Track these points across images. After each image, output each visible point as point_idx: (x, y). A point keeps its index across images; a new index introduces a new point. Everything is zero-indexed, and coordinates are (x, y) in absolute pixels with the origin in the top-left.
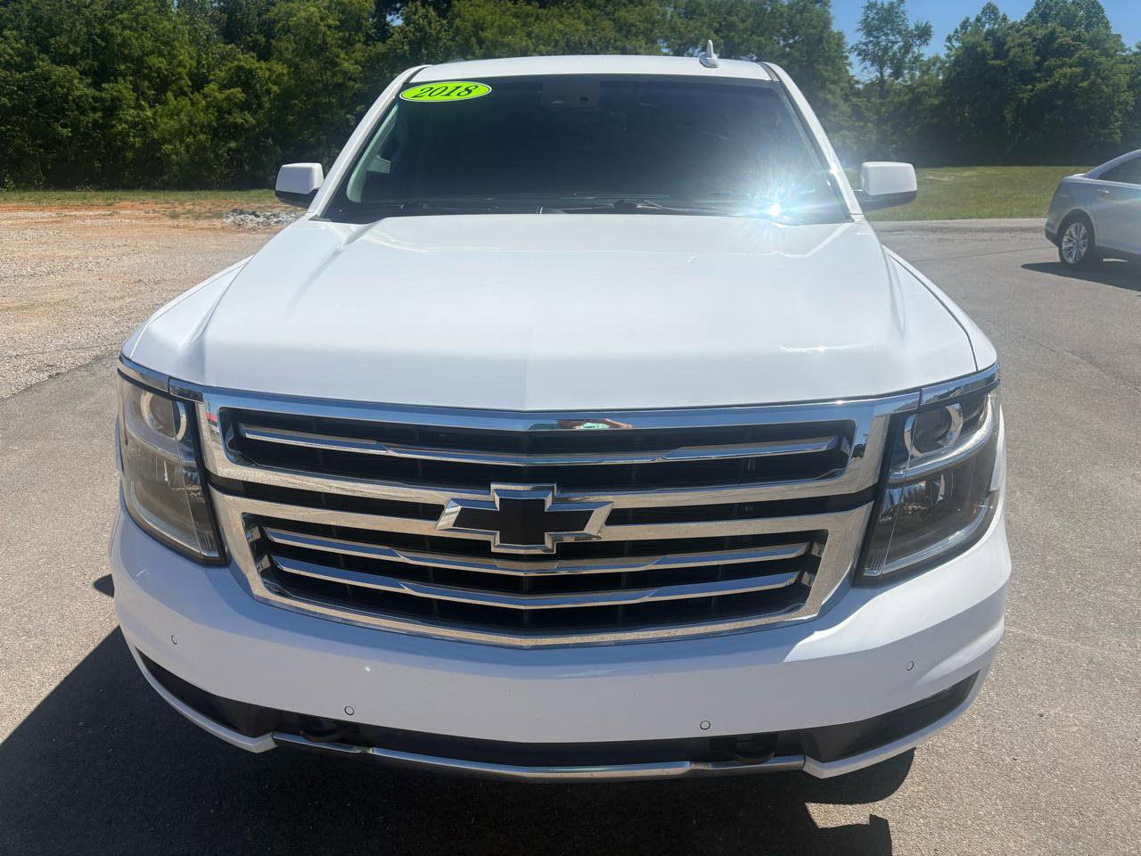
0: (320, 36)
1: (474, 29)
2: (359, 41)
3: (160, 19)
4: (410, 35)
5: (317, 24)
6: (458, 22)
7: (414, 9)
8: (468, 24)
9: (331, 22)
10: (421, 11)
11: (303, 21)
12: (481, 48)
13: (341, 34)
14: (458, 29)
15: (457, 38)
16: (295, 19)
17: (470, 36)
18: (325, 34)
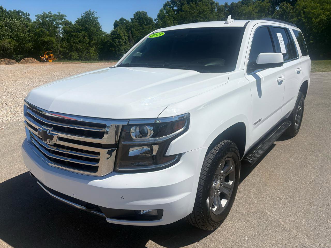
0: (252, 15)
1: (302, 9)
2: (264, 16)
3: (211, 15)
4: (280, 12)
5: (251, 12)
6: (298, 7)
7: (283, 4)
8: (301, 7)
9: (256, 11)
10: (285, 5)
11: (247, 12)
12: (304, 14)
13: (258, 14)
14: (297, 9)
15: (296, 12)
16: (245, 11)
17: (301, 11)
18: (254, 14)
